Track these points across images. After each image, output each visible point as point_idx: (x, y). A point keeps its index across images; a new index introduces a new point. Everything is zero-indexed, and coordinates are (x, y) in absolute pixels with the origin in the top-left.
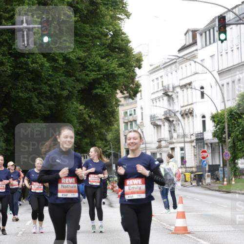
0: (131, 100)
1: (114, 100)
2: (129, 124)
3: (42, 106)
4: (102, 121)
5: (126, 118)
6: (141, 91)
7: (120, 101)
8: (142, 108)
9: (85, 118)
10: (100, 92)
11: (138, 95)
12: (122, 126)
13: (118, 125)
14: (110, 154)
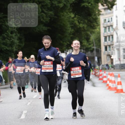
0: (109, 11)
1: (97, 10)
2: (107, 28)
3: (44, 14)
4: (88, 26)
5: (105, 24)
6: (116, 4)
7: (101, 12)
8: (117, 17)
9: (75, 23)
10: (87, 5)
11: (114, 7)
12: (102, 30)
13: (100, 29)
14: (93, 49)
